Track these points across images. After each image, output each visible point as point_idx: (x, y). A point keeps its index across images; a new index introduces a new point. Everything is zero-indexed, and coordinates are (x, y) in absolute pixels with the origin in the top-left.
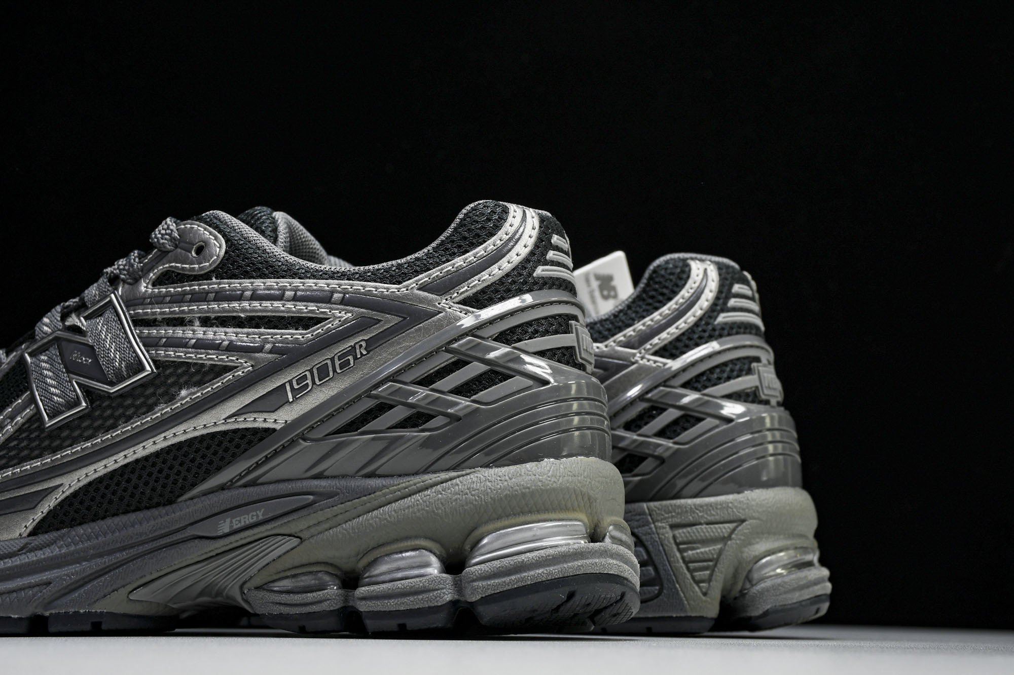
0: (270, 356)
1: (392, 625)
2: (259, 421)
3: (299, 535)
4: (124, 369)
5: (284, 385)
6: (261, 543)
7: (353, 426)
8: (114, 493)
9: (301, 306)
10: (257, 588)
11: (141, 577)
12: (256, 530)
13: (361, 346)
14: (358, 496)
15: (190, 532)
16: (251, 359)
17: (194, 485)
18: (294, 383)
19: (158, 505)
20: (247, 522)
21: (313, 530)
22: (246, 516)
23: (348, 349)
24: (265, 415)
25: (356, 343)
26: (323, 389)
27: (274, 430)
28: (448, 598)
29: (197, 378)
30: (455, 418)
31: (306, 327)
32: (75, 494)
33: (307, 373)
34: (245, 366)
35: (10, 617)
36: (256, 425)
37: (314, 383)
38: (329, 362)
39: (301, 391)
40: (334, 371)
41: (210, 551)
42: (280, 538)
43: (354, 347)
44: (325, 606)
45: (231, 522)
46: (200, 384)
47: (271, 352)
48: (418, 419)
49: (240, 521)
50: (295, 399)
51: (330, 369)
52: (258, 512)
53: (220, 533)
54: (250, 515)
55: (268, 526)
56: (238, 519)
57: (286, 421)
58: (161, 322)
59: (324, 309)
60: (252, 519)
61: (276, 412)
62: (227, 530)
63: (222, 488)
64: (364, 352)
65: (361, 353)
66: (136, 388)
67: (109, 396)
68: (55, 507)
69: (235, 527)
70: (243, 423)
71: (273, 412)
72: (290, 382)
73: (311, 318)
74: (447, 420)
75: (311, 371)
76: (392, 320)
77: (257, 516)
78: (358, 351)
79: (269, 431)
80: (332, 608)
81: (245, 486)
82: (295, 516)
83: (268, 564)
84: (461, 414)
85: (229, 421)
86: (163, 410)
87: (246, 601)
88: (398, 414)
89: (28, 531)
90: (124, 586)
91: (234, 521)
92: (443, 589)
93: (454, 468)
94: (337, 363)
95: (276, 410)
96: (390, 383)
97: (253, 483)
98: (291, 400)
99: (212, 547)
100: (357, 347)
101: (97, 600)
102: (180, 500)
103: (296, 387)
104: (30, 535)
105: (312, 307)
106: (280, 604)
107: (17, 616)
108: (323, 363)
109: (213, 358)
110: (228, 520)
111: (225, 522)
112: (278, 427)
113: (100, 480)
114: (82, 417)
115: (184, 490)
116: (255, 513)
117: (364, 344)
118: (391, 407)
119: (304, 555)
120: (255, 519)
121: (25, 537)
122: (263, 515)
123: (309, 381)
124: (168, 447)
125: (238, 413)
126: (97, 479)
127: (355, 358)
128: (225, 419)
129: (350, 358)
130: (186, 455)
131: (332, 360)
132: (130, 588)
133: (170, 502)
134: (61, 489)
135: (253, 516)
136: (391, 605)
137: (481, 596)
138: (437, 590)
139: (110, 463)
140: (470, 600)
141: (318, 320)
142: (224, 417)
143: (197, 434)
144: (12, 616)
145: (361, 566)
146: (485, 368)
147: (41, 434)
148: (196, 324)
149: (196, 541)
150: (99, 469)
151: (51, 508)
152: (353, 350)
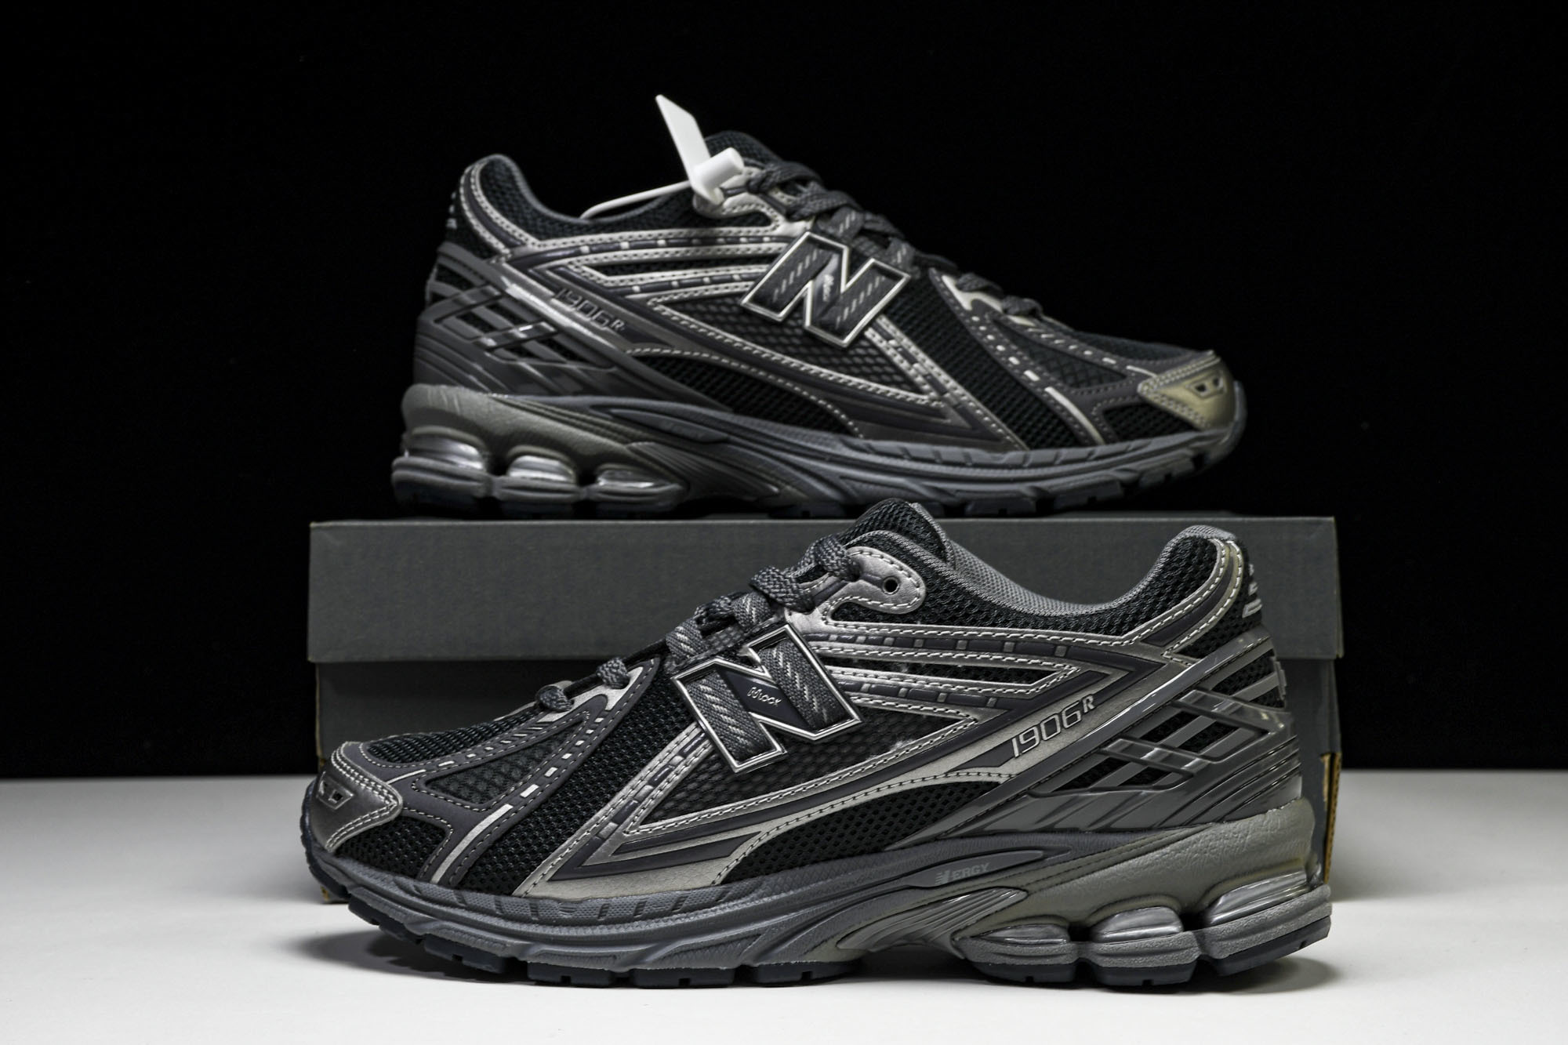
0: (995, 710)
1: (1138, 980)
2: (983, 775)
3: (1028, 888)
4: (825, 715)
5: (1010, 741)
7: (1082, 782)
8: (817, 842)
9: (1023, 658)
10: (973, 937)
11: (850, 927)
12: (977, 882)
13: (1088, 701)
14: (1093, 852)
15: (903, 882)
16: (975, 712)
17: (905, 835)
18: (1021, 737)
19: (862, 853)
20: (970, 874)
21: (1042, 884)
22: (968, 868)
23: (1075, 705)
24: (990, 770)
25: (1084, 698)
26: (1051, 744)
27: (997, 784)
28: (1196, 956)
29: (912, 729)
30: (1188, 775)
31: (1029, 681)
32: (772, 842)
33: (1035, 729)
34: (968, 720)
35: (718, 969)
36: (980, 779)
37: (1041, 738)
38: (1056, 717)
39: (1027, 747)
40: (1062, 726)
41: (923, 901)
42: (1004, 890)
43: (1081, 704)
44: (1062, 960)
45: (951, 874)
46: (917, 735)
47: (995, 707)
48: (1150, 775)
49: (961, 873)
50: (1021, 753)
51: (1058, 724)
52: (982, 864)
53: (936, 884)
54: (973, 867)
55: (991, 878)
56: (959, 871)
57: (1010, 775)
58: (856, 663)
59: (1048, 662)
60: (975, 872)
61: (1001, 767)
62: (945, 881)
63: (936, 838)
64: (1092, 707)
65: (1088, 708)
66: (841, 736)
67: (809, 743)
68: (750, 854)
69: (955, 879)
70: (963, 778)
71: (999, 766)
72: (1017, 737)
73: (1034, 671)
74: (1180, 777)
75: (1038, 726)
76: (1117, 674)
77: (981, 869)
78: (1085, 706)
79: (992, 785)
80: (1068, 962)
81: (962, 837)
82: (1022, 870)
83: (989, 915)
84: (1194, 771)
85: (949, 774)
86: (877, 762)
87: (957, 948)
88: (1130, 770)
89: (722, 878)
90: (833, 937)
91: (954, 872)
92: (1191, 947)
93: (1189, 824)
94: (1065, 718)
95: (1001, 765)
96: (1121, 740)
97: (972, 834)
98: (1017, 755)
99: (926, 897)
100: (1084, 701)
101: (808, 951)
102: (888, 849)
103: (1023, 742)
104: (723, 883)
105: (1035, 659)
106: (1005, 955)
107: (725, 968)
108: (1051, 718)
109: (926, 709)
110: (947, 872)
111: (944, 874)
112: (1002, 780)
113: (801, 828)
114: (778, 762)
115: (894, 839)
116: (978, 867)
117: (1091, 699)
118: (1123, 763)
119: (1031, 907)
120: (978, 871)
121: (718, 885)
122: (987, 869)
123: (1036, 736)
124: (880, 798)
125: (963, 767)
126: (797, 827)
127: (1083, 714)
128: (946, 773)
129: (1078, 713)
130: (901, 807)
131: (1060, 715)
132: (838, 938)
133: (877, 850)
134: (758, 836)
135: (975, 869)
136: (1139, 962)
137: (1229, 954)
138: (1187, 949)
139: (814, 813)
140: (1217, 957)
141: (1041, 674)
142: (946, 770)
143: (914, 786)
144: (721, 968)
145: (1093, 920)
146: (1211, 721)
147: (728, 779)
148: (903, 671)
149: (910, 891)
150: (802, 818)
151: (746, 855)
152: (1080, 705)
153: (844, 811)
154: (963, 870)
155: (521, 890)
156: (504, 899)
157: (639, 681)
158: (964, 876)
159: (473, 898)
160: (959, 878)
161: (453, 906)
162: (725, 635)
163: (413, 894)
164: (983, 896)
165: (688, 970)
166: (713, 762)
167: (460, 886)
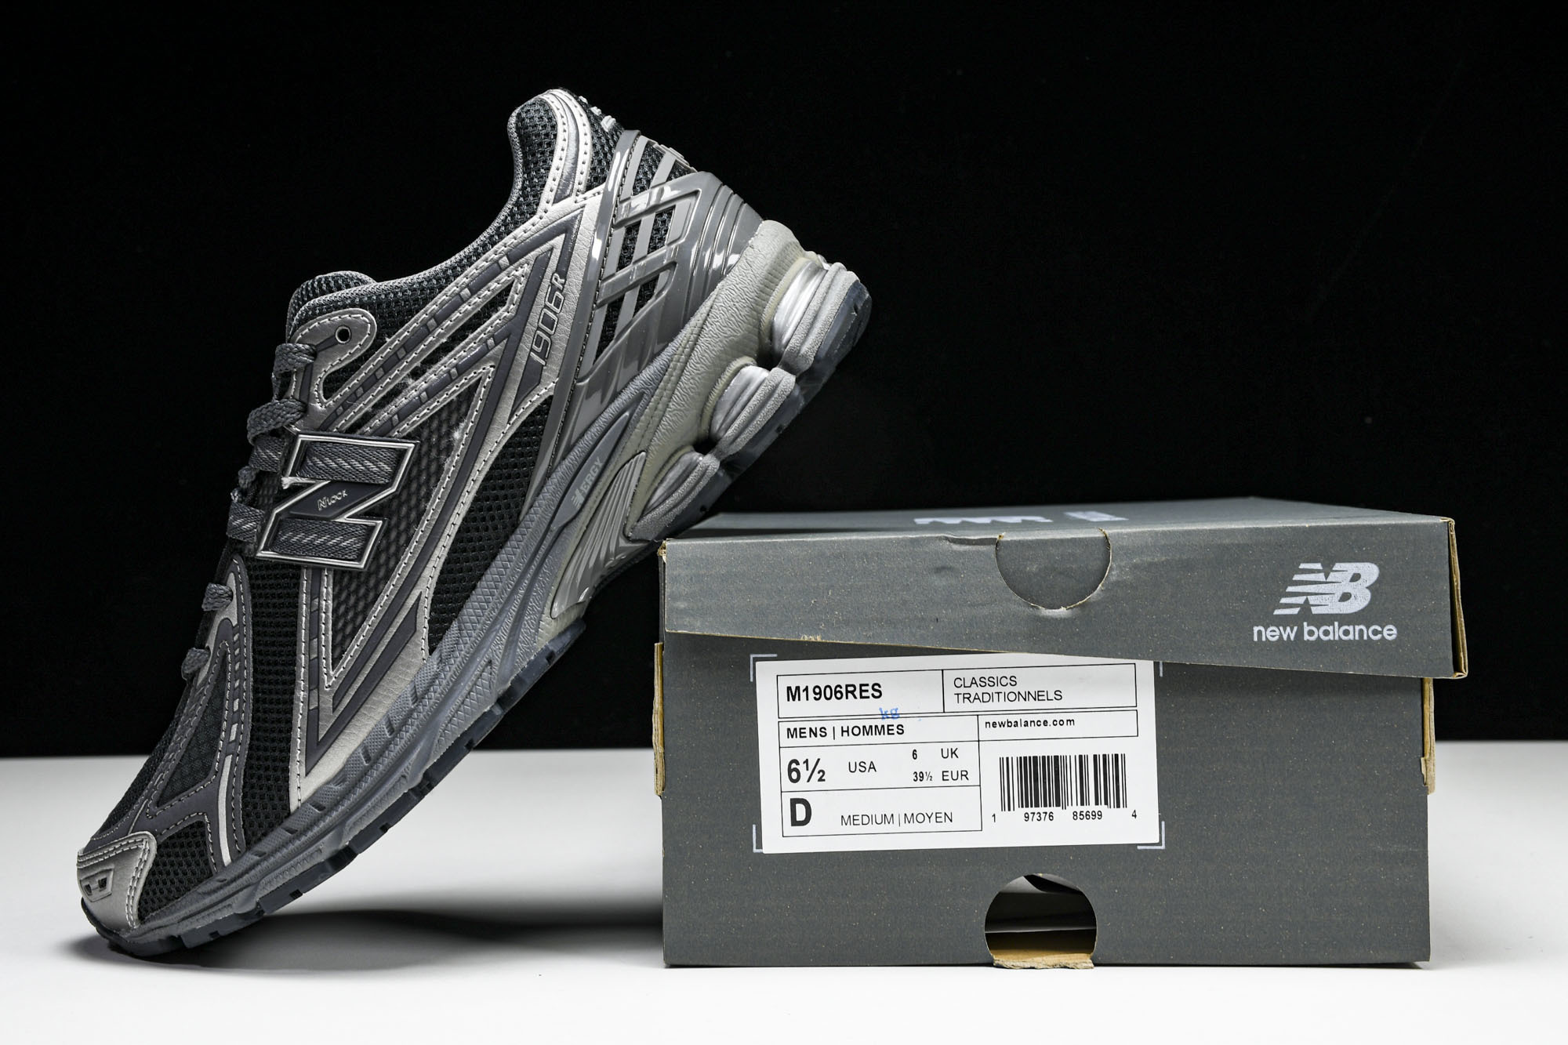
0: (499, 347)
1: (773, 434)
2: (536, 399)
3: (641, 449)
4: (387, 467)
5: (529, 357)
6: (616, 483)
7: (607, 338)
8: (467, 560)
9: (485, 293)
10: (639, 520)
11: (548, 594)
12: (603, 479)
13: (556, 279)
14: (659, 379)
15: (555, 528)
16: (486, 362)
17: (524, 495)
18: (535, 347)
19: (507, 537)
20: (593, 479)
21: (648, 435)
22: (589, 475)
23: (549, 290)
24: (536, 391)
25: (551, 280)
26: (560, 333)
27: (551, 397)
28: (792, 382)
29: (456, 415)
30: (671, 266)
31: (503, 303)
32: (437, 591)
33: (538, 333)
34: (487, 369)
35: (485, 713)
36: (535, 405)
37: (549, 335)
38: (545, 311)
39: (545, 350)
40: (555, 313)
41: (581, 529)
42: (627, 466)
43: (553, 285)
45: (581, 491)
46: (464, 416)
47: (496, 344)
48: (647, 289)
49: (587, 484)
50: (546, 359)
51: (551, 314)
52: (596, 463)
53: (578, 507)
54: (591, 472)
55: (611, 467)
56: (584, 483)
57: (554, 382)
58: (373, 411)
59: (503, 277)
60: (595, 472)
61: (542, 382)
62: (581, 500)
63: (548, 475)
64: (562, 281)
65: (561, 284)
66: (411, 470)
67: (394, 496)
68: (432, 614)
69: (586, 491)
70: (524, 415)
71: (539, 384)
72: (532, 350)
73: (500, 294)
74: (668, 272)
75: (539, 329)
76: (559, 241)
77: (597, 466)
78: (557, 284)
79: (548, 401)
80: (716, 471)
81: (563, 458)
82: (624, 440)
83: (634, 494)
84: (672, 259)
85: (511, 422)
86: (451, 464)
87: (634, 541)
88: (631, 299)
89: (428, 650)
90: (542, 615)
91: (582, 488)
92: (784, 377)
93: (705, 298)
94: (552, 306)
95: (540, 380)
96: (604, 284)
97: (569, 449)
98: (544, 363)
99: (580, 524)
100: (554, 282)
101: (535, 640)
102: (521, 518)
103: (539, 350)
104: (432, 652)
105: (493, 285)
106: (670, 510)
108: (542, 315)
109: (455, 390)
110: (577, 492)
111: (575, 496)
112: (552, 392)
113: (447, 562)
114: (386, 533)
115: (519, 506)
116: (594, 467)
117: (556, 276)
118: (621, 299)
119: (656, 457)
120: (597, 471)
121: (430, 657)
122: (601, 462)
123: (545, 337)
124: (481, 485)
125: (515, 407)
126: (444, 563)
127: (561, 291)
128: (508, 423)
129: (557, 293)
130: (500, 478)
131: (546, 306)
132: (547, 610)
133: (515, 526)
134: (424, 596)
135: (593, 470)
136: (761, 420)
137: (813, 357)
139: (446, 541)
140: (807, 368)
141: (507, 290)
142: (506, 421)
143: (496, 454)
144: (486, 710)
145: (705, 426)
146: (652, 216)
147: (362, 579)
148: (410, 383)
149: (565, 531)
150: (441, 553)
151: (429, 618)
152: (554, 289)
153: (465, 519)
154: (586, 479)
155: (294, 805)
156: (288, 823)
157: (238, 583)
158: (590, 483)
159: (266, 845)
160: (589, 487)
161: (257, 863)
162: (266, 489)
163: (221, 888)
164: (617, 485)
165: (464, 734)
166: (342, 579)
167: (249, 845)
